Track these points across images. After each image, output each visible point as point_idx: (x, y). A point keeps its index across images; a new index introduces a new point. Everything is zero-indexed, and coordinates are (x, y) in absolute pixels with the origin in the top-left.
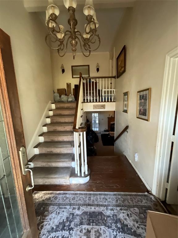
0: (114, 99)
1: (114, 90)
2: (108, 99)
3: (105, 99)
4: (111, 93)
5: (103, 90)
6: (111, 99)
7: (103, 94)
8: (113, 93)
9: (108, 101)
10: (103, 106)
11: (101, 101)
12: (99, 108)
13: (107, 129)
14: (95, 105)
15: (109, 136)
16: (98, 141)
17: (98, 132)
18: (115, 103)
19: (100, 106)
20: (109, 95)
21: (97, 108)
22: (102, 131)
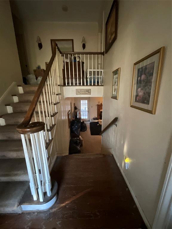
0: (102, 82)
1: (102, 70)
2: (94, 82)
3: (91, 82)
4: (98, 75)
5: (89, 70)
6: (98, 82)
7: (88, 76)
8: (101, 75)
9: (94, 85)
10: (89, 92)
11: (85, 84)
12: (83, 93)
13: (97, 117)
14: (78, 90)
15: (98, 125)
16: (86, 130)
17: (87, 120)
18: (103, 87)
19: (84, 91)
20: (96, 77)
21: (81, 93)
22: (91, 119)
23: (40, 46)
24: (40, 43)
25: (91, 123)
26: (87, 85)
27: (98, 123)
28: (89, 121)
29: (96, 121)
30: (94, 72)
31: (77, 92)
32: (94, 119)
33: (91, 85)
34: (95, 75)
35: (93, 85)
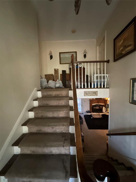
1: (107, 75)
2: (101, 85)
5: (95, 75)
6: (104, 85)
7: (95, 80)
10: (96, 93)
11: (92, 87)
12: (91, 94)
13: (89, 110)
14: (86, 92)
15: (92, 118)
16: (83, 123)
17: (80, 113)
18: (109, 89)
19: (91, 93)
20: (102, 81)
21: (88, 95)
22: (85, 112)
23: (51, 57)
24: (51, 55)
25: (85, 116)
26: (94, 88)
27: (91, 116)
28: (83, 114)
29: (89, 114)
30: (101, 77)
31: (85, 94)
32: (87, 112)
33: (97, 87)
34: (101, 79)
35: (100, 87)
